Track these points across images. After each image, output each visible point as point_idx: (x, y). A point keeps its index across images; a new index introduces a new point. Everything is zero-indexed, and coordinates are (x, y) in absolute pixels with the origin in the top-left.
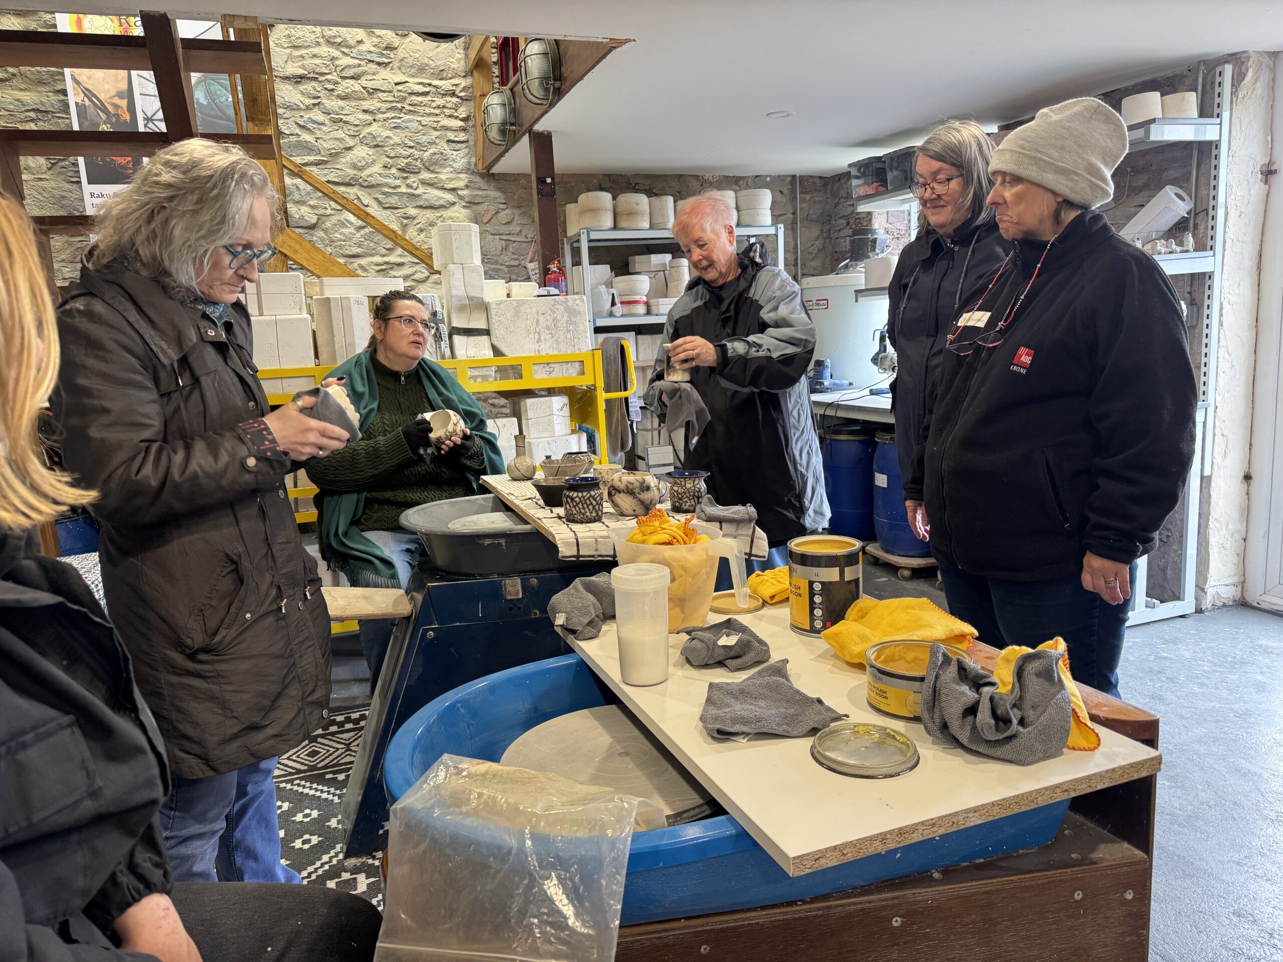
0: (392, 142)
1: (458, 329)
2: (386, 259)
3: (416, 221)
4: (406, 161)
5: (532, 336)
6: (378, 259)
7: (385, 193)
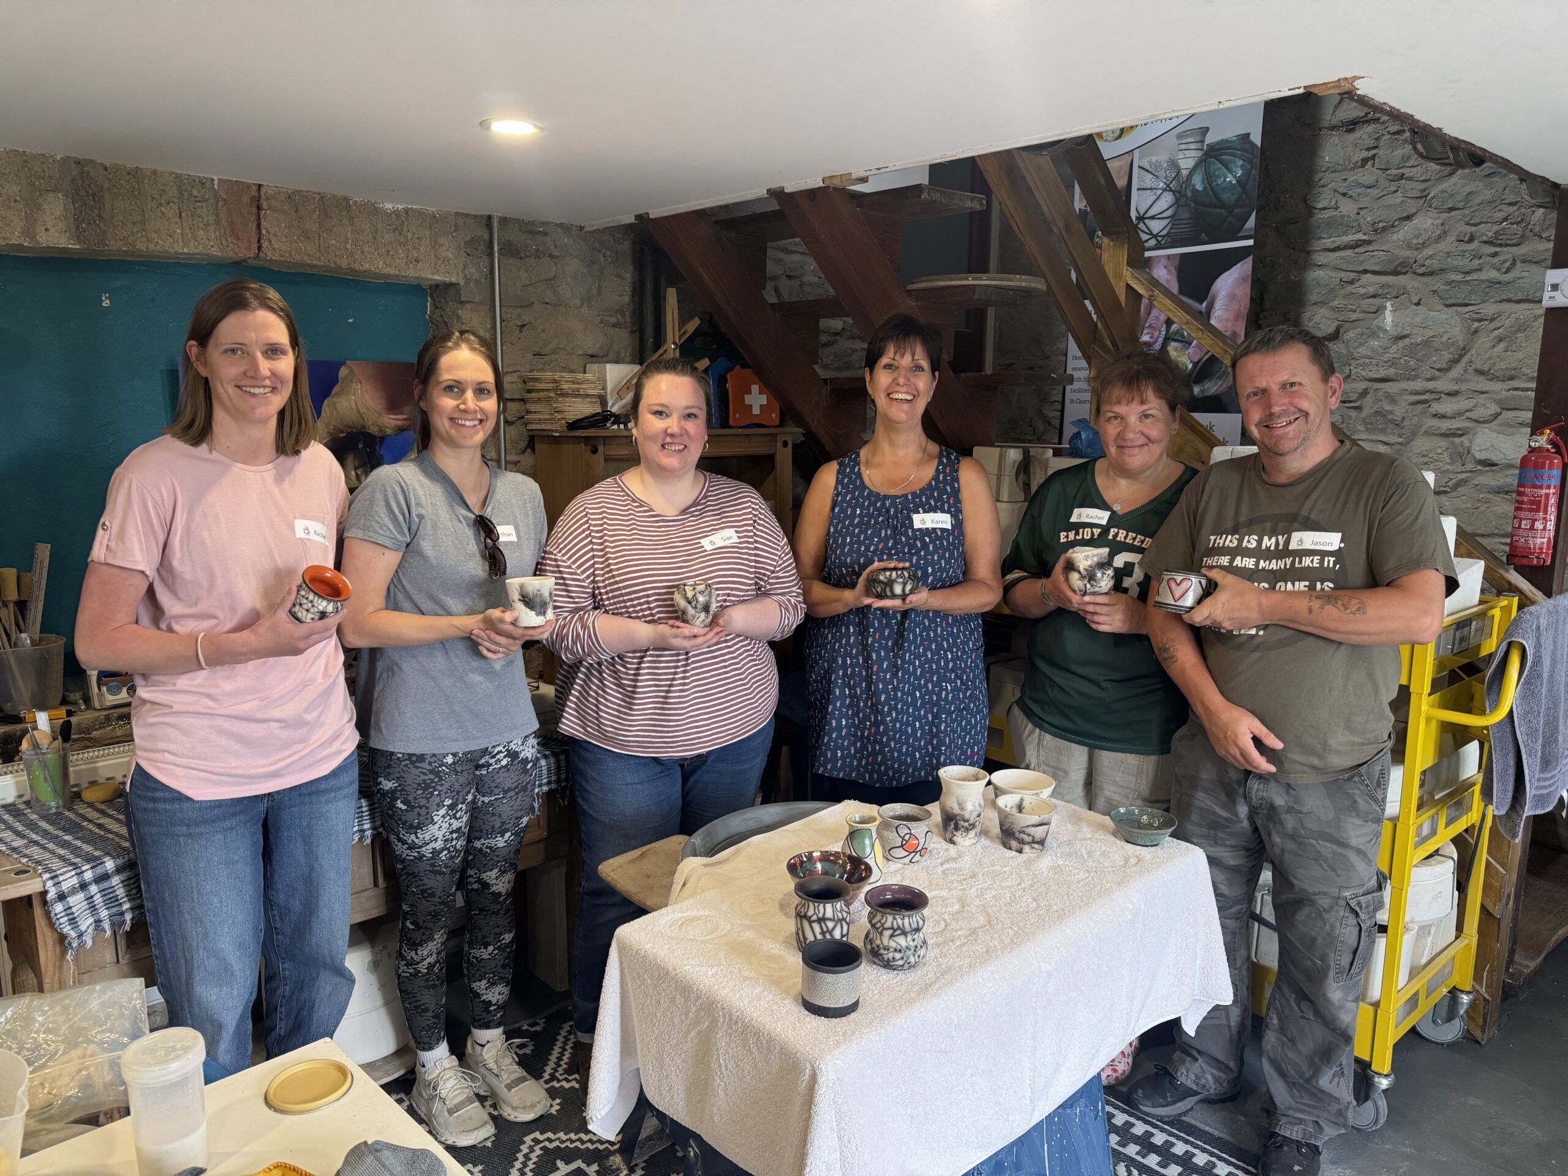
0: (1478, 200)
2: (1431, 385)
3: (1496, 324)
4: (1496, 228)
6: (1419, 385)
7: (1449, 283)
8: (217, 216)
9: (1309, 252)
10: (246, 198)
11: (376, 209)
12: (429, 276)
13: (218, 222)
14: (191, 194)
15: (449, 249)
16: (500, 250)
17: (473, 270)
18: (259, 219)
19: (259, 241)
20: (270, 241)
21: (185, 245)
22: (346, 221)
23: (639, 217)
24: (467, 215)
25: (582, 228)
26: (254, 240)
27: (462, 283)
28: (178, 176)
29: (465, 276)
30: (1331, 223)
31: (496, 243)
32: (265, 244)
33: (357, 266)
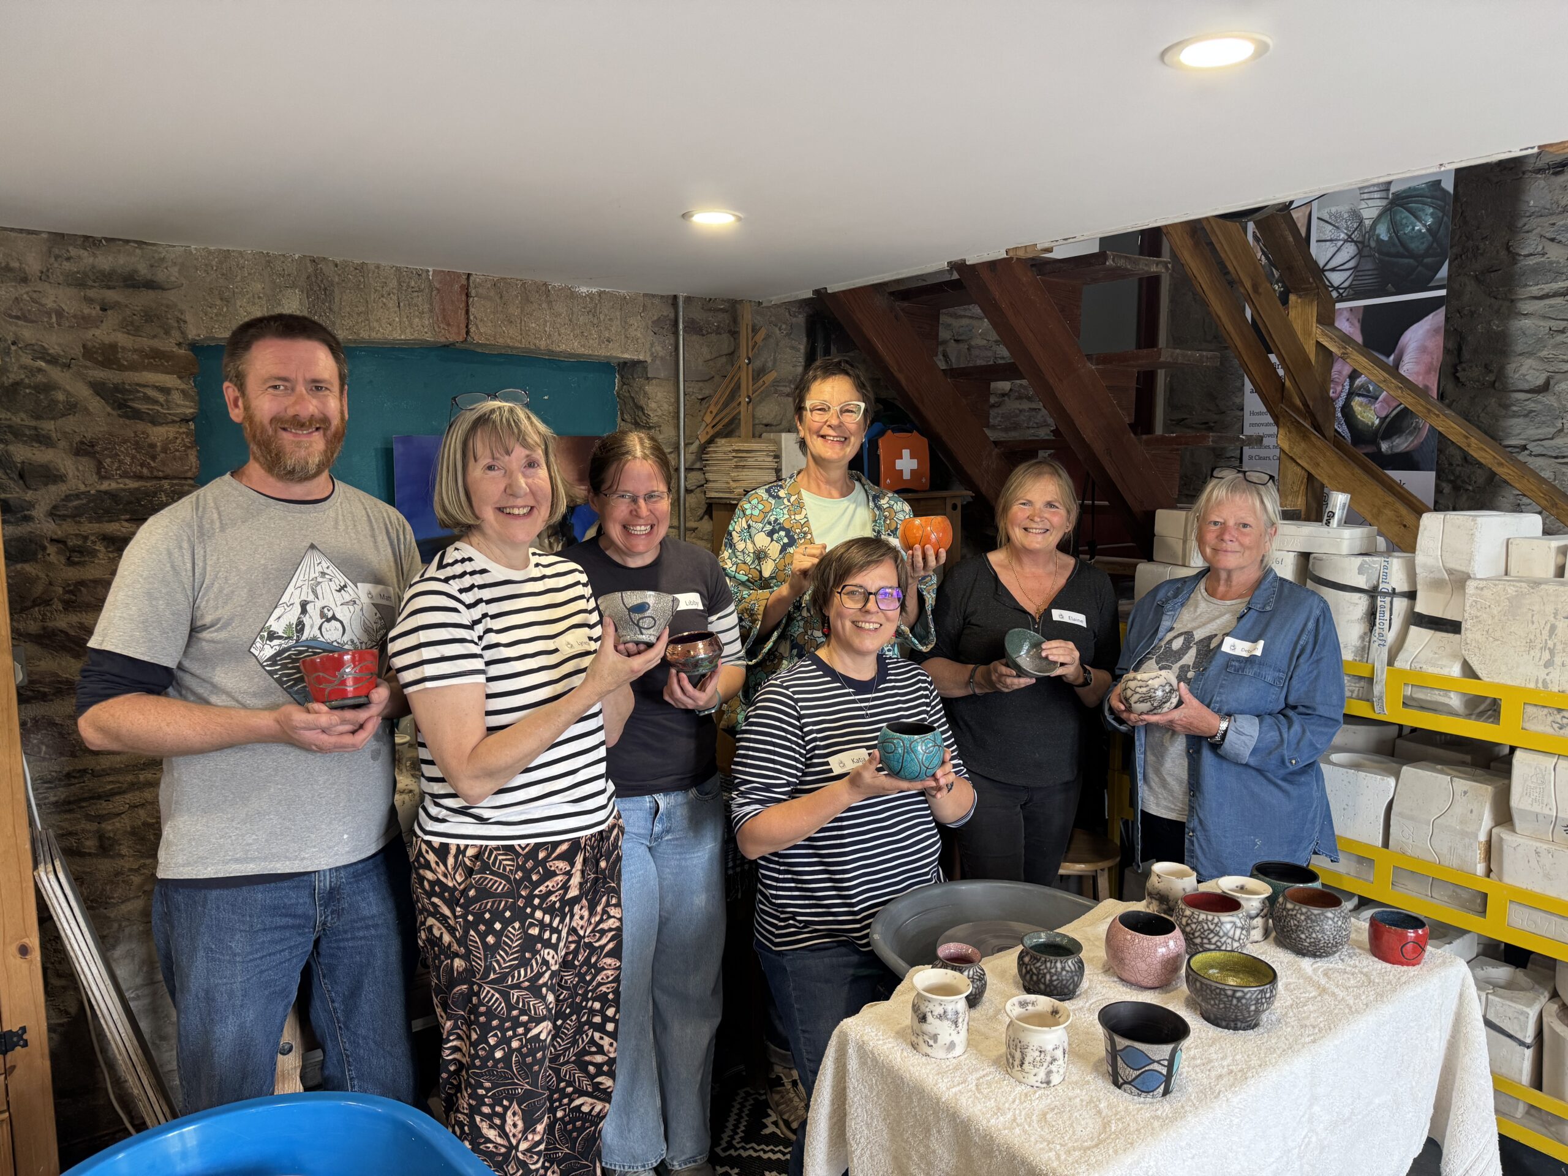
1: (1420, 615)
5: (1536, 653)
8: (431, 304)
9: (1512, 301)
10: (457, 287)
11: (572, 293)
12: (619, 355)
13: (431, 311)
14: (408, 286)
15: (638, 328)
16: (684, 328)
17: (659, 348)
18: (467, 305)
19: (467, 327)
20: (477, 326)
21: (403, 332)
22: (544, 305)
23: (816, 292)
24: (654, 296)
25: (760, 303)
26: (463, 326)
27: (649, 360)
28: (398, 269)
29: (652, 354)
30: (1536, 270)
31: (681, 321)
32: (473, 329)
33: (554, 348)
